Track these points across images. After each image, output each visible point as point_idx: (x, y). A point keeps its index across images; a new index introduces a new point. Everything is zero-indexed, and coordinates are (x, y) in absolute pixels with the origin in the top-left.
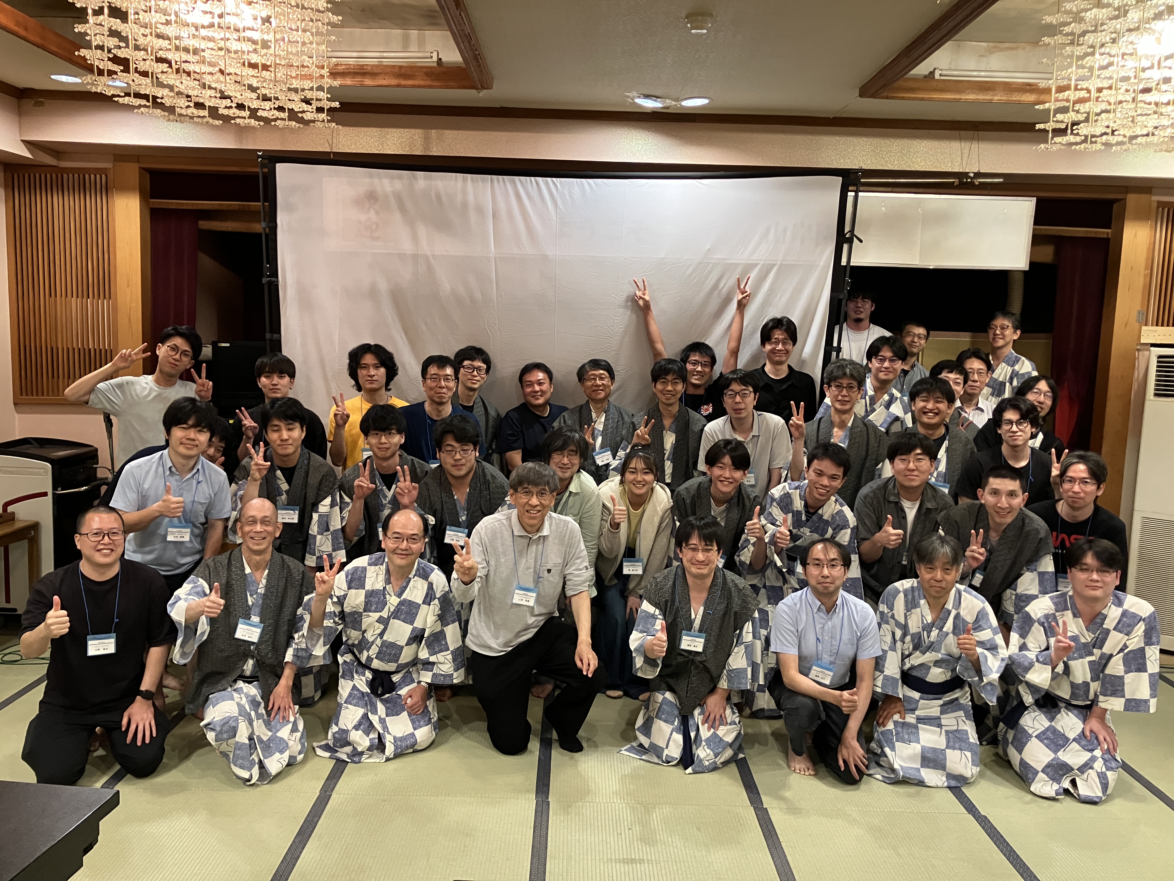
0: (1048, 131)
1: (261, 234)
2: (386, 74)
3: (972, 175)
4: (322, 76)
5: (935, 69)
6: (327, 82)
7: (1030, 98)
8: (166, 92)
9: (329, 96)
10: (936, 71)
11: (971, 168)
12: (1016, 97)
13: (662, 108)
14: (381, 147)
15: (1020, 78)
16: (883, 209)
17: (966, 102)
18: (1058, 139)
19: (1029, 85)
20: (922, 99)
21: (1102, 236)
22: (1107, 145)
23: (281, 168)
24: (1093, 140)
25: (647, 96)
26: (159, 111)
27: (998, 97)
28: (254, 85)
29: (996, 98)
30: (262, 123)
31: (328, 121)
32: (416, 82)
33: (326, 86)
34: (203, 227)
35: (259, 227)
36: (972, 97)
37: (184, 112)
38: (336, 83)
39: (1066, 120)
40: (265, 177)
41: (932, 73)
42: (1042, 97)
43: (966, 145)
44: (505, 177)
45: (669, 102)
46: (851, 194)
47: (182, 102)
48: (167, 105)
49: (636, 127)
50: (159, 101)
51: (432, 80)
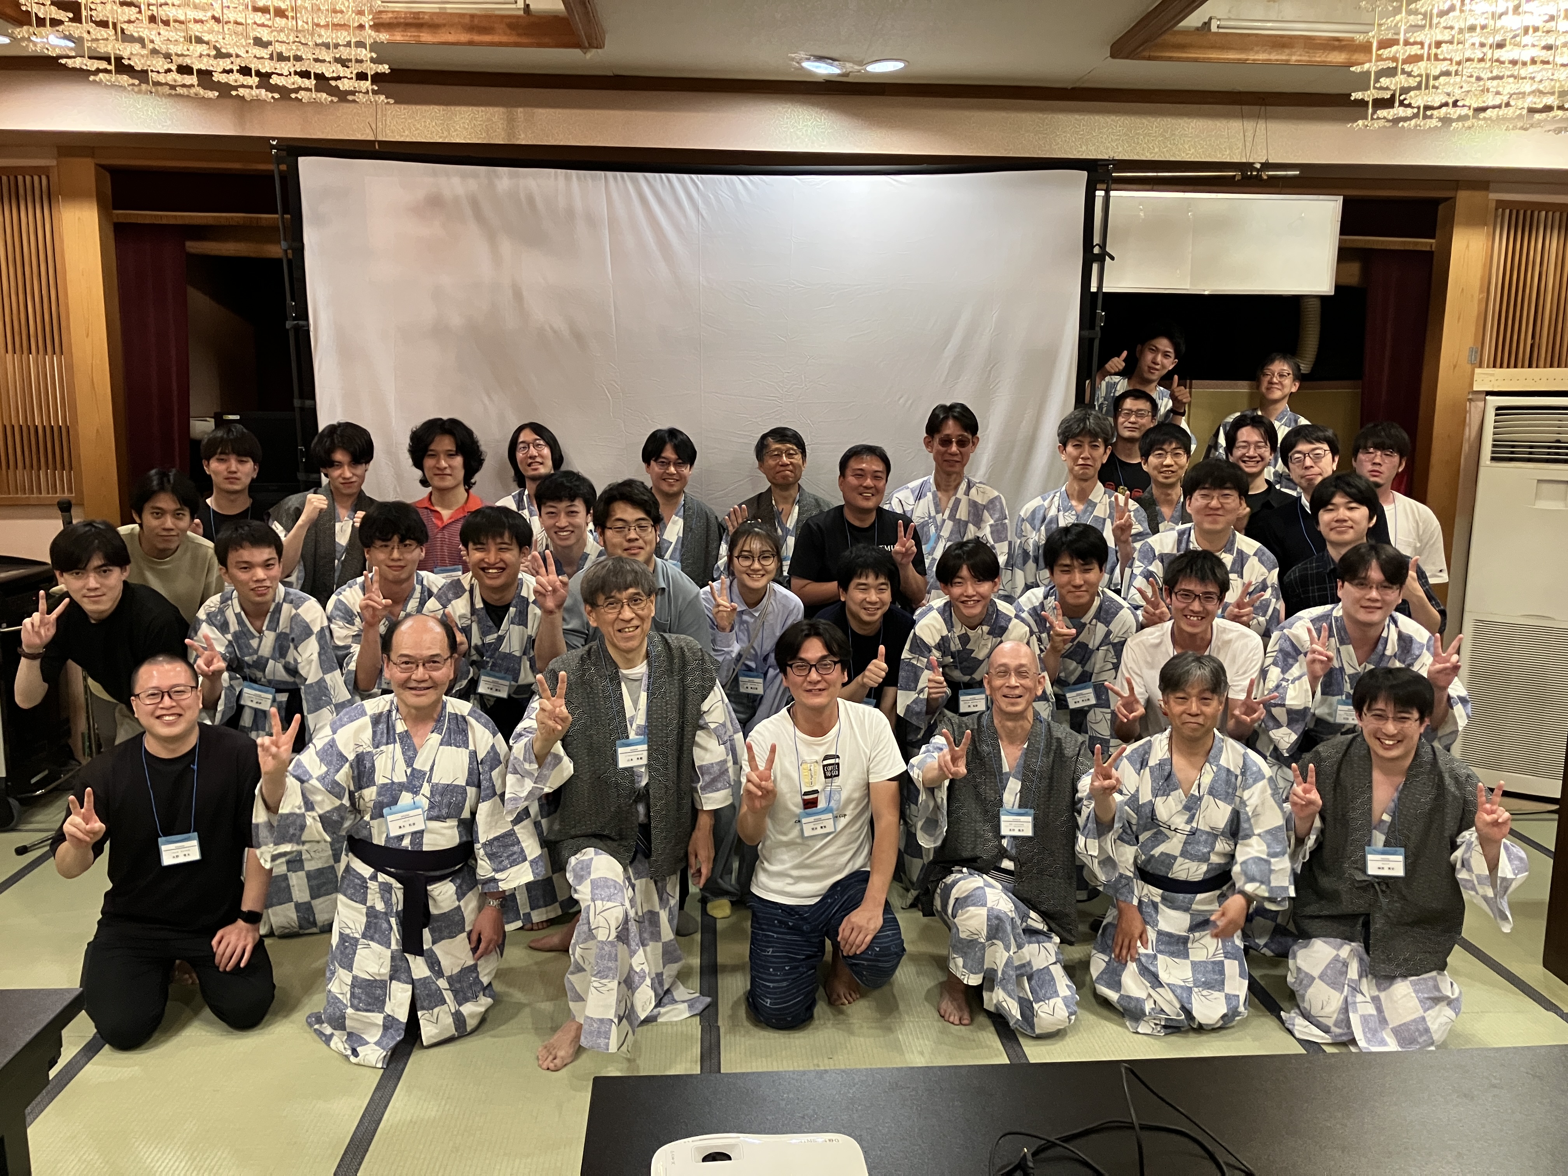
0: (1367, 102)
1: (279, 261)
2: (452, 25)
3: (1258, 166)
4: (361, 27)
5: (1210, 19)
6: (370, 35)
7: (1338, 58)
8: (136, 48)
9: (374, 55)
10: (1213, 21)
11: (1258, 158)
12: (1319, 57)
13: (839, 75)
14: (446, 133)
15: (1325, 31)
16: (1142, 214)
17: (1255, 63)
18: (1382, 113)
19: (1337, 39)
20: (1196, 60)
21: (1424, 249)
22: (1446, 121)
23: (305, 163)
24: (1429, 113)
25: (820, 58)
26: (125, 77)
27: (1296, 57)
28: (265, 39)
29: (1294, 58)
30: (277, 96)
31: (375, 92)
32: (496, 38)
33: (368, 42)
34: (192, 251)
35: (276, 250)
36: (1262, 56)
37: (161, 78)
38: (384, 37)
39: (1393, 87)
40: (283, 178)
41: (1207, 24)
42: (1356, 57)
43: (1250, 125)
44: (625, 174)
45: (850, 67)
46: (1100, 194)
47: (160, 64)
48: (138, 68)
49: (804, 103)
50: (126, 62)
51: (519, 35)
